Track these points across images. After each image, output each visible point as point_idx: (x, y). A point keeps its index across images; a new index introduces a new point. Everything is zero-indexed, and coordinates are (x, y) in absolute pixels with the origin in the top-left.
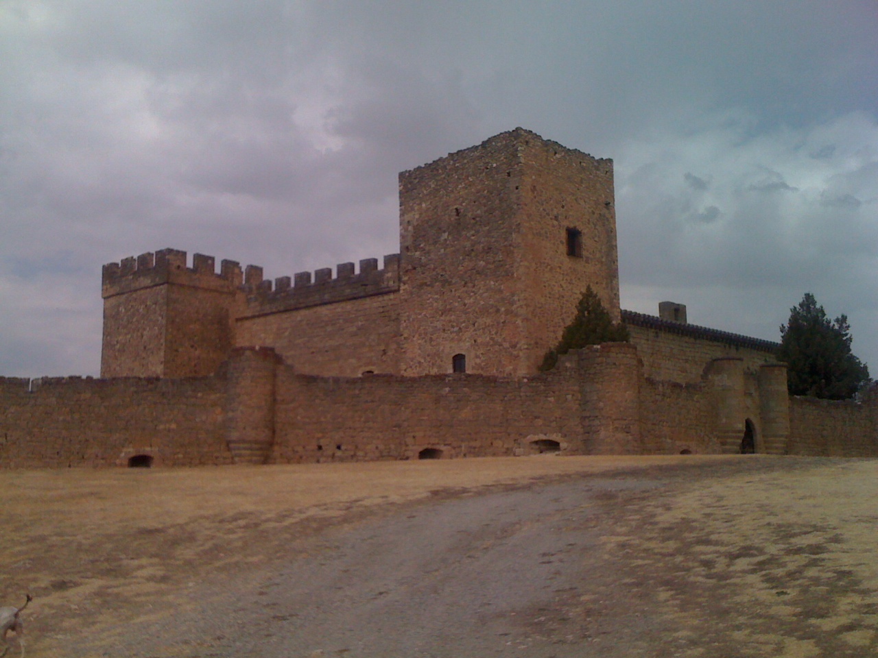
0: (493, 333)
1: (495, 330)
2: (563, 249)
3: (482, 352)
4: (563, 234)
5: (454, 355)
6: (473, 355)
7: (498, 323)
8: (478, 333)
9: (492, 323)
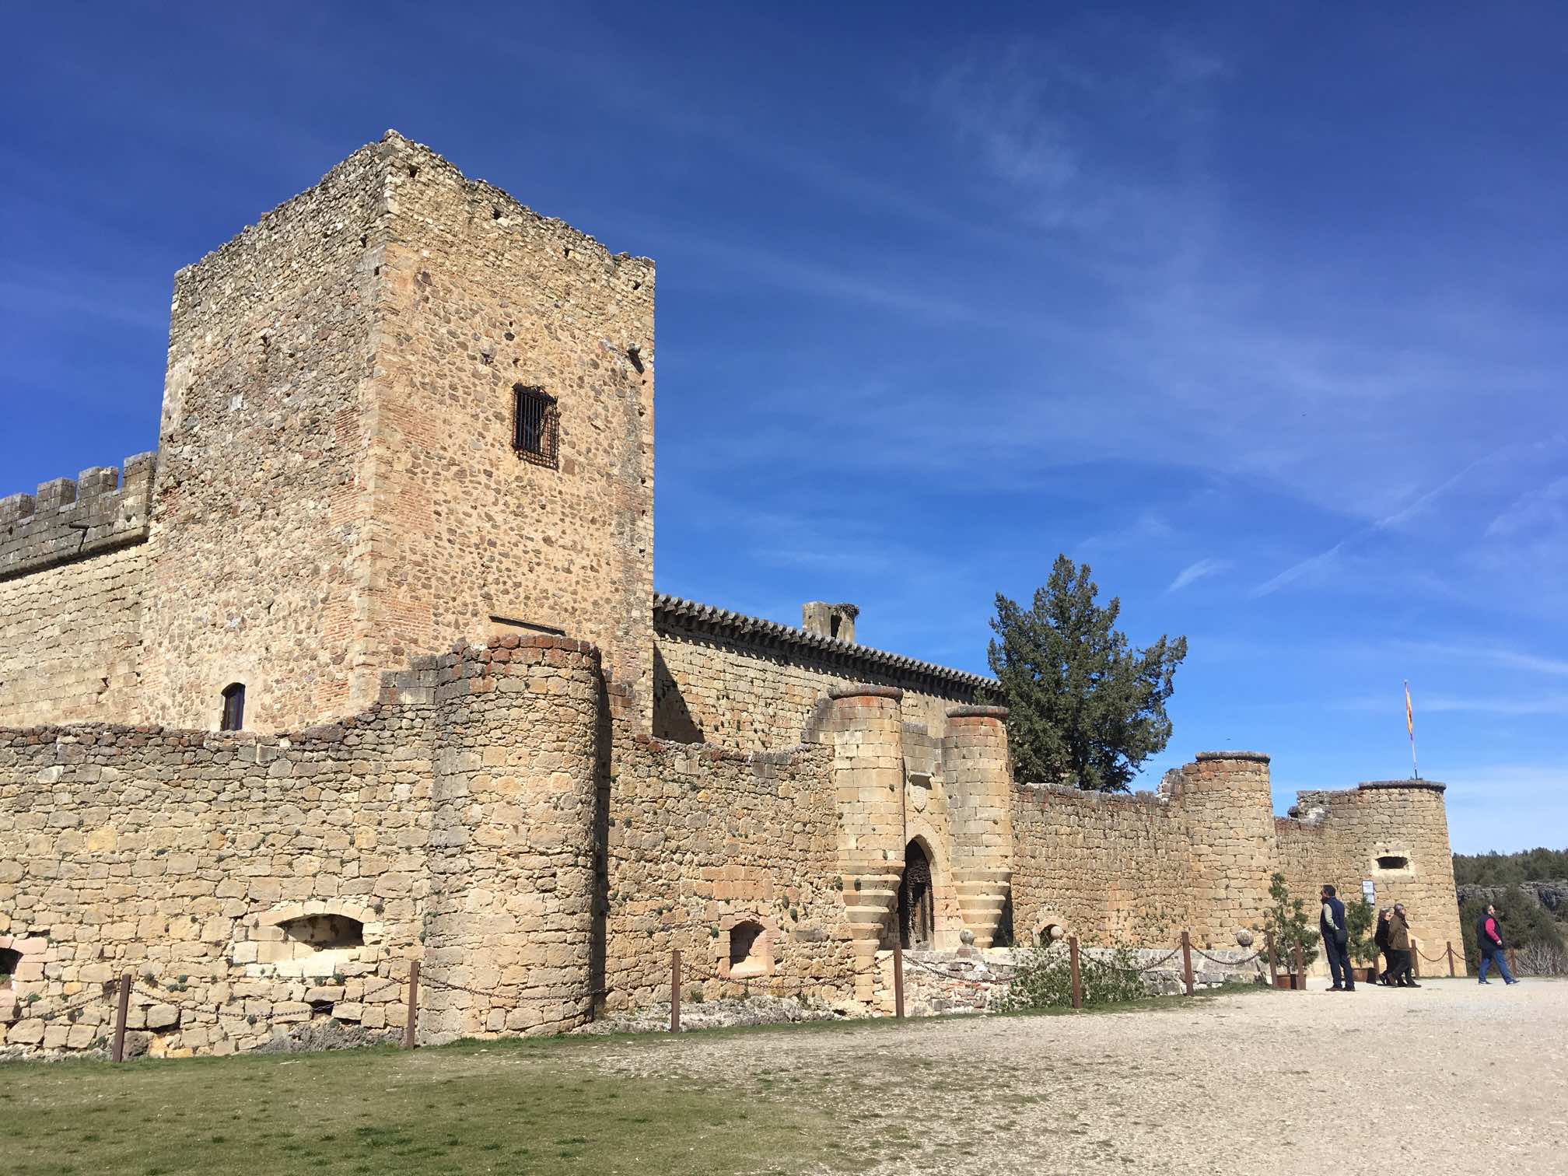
0: (302, 627)
1: (307, 619)
2: (503, 431)
3: (277, 676)
4: (506, 399)
5: (224, 686)
6: (259, 686)
7: (314, 602)
8: (274, 628)
9: (302, 604)
